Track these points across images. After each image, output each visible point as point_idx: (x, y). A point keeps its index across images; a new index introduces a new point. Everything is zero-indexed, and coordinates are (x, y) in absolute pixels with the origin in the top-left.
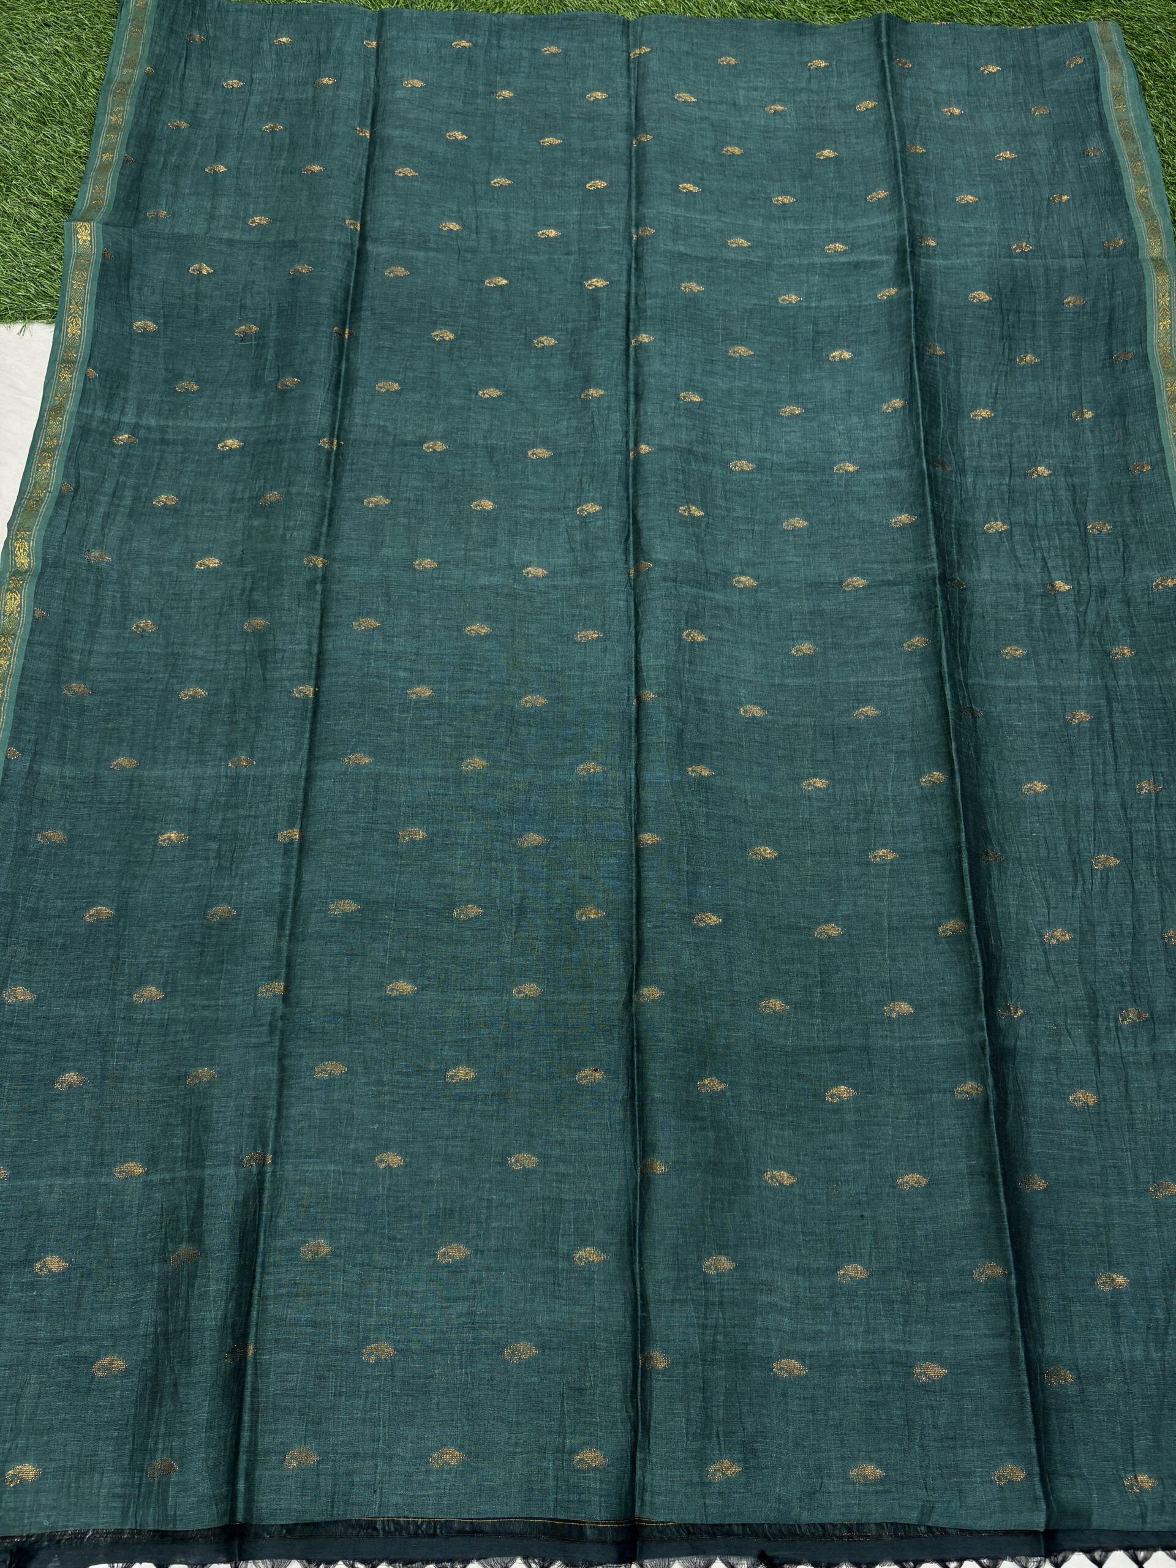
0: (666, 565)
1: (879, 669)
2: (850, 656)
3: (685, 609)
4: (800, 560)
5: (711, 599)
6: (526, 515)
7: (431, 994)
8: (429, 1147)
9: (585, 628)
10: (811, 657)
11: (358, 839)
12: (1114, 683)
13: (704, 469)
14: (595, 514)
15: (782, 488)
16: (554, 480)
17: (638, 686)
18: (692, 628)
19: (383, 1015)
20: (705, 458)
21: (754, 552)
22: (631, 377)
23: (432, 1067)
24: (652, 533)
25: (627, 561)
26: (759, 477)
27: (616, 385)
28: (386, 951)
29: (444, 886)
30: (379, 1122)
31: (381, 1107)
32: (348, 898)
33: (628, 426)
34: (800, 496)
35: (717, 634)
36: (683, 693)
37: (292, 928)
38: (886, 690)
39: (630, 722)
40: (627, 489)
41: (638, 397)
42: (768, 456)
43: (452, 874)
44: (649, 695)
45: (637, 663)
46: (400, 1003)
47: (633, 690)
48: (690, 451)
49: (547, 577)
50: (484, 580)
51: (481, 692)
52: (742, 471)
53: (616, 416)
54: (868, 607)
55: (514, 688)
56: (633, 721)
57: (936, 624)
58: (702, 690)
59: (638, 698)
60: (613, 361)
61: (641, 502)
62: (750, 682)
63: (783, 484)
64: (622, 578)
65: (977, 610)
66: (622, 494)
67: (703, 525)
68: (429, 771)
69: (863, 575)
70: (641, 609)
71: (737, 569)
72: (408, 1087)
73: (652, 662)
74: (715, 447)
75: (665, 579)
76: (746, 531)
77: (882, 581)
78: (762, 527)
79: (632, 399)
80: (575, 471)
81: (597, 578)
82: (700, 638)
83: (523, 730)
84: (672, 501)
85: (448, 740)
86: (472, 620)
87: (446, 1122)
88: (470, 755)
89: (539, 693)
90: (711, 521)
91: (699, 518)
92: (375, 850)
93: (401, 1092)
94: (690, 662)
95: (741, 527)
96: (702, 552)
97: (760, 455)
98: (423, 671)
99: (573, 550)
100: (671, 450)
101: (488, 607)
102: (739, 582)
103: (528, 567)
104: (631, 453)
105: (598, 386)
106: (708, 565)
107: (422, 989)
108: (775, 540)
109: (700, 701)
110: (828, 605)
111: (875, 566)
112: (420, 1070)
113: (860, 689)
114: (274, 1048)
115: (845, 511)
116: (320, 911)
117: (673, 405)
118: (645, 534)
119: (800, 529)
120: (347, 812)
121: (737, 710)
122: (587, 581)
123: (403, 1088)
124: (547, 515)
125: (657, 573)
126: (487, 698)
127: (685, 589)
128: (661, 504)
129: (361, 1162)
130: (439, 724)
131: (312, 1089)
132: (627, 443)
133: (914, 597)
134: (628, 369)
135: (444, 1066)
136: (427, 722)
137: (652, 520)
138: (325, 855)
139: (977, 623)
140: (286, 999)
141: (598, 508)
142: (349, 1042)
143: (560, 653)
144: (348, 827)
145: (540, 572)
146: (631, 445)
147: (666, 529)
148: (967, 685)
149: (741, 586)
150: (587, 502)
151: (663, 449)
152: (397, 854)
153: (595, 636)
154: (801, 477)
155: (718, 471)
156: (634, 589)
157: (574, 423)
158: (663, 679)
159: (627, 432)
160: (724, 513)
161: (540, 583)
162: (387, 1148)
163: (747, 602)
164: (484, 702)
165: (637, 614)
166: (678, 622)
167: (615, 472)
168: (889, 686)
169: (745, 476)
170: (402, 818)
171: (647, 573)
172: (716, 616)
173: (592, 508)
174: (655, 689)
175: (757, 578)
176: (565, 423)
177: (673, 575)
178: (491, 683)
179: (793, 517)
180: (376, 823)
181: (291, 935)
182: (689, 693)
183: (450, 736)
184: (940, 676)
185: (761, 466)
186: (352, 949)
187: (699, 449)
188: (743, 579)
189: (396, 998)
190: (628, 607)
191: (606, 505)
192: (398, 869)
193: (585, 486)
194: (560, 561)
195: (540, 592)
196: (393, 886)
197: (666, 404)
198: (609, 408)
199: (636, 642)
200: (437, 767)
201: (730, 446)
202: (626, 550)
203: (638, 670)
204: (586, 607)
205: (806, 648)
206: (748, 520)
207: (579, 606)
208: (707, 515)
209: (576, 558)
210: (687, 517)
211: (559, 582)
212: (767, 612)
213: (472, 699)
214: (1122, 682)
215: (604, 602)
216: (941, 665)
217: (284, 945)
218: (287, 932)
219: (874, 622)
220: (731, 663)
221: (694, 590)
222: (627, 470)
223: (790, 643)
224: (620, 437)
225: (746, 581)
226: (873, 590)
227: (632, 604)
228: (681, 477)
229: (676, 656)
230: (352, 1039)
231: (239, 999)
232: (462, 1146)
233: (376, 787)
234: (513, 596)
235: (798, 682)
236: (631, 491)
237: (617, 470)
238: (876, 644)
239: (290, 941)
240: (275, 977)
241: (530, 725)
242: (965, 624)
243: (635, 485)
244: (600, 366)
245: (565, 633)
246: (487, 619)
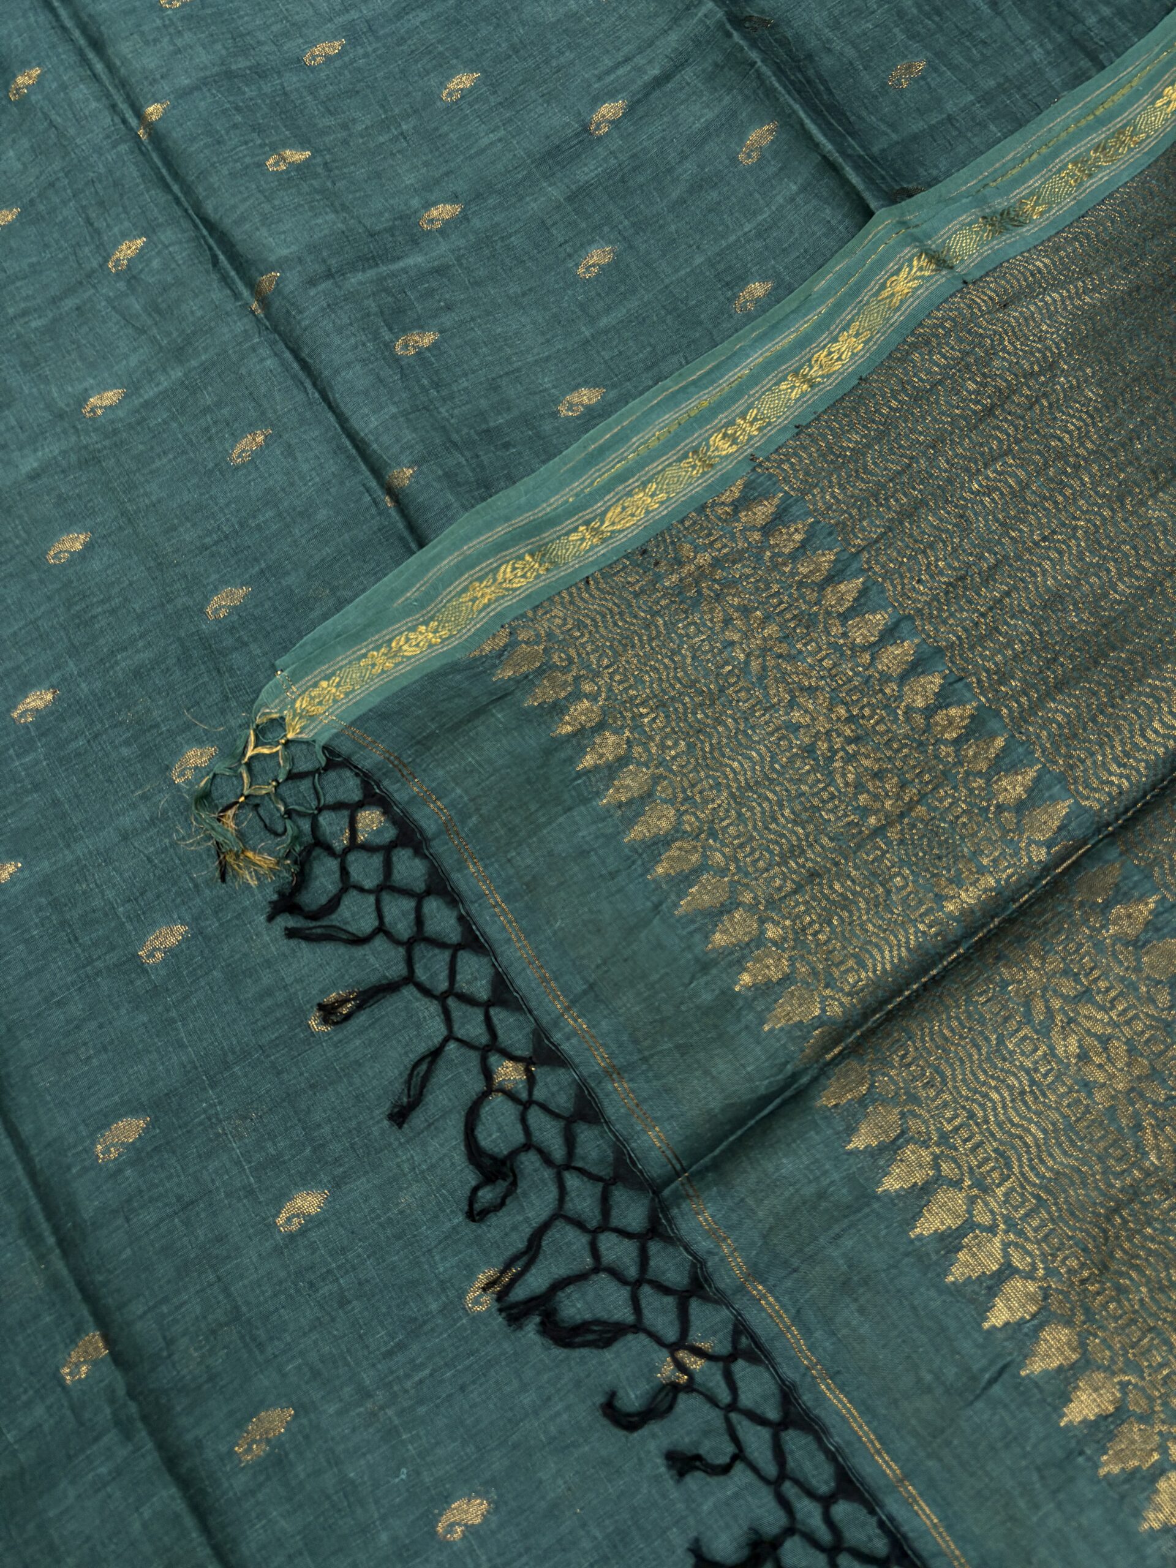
0: (300, 260)
1: (728, 220)
2: (673, 228)
3: (374, 309)
4: (502, 133)
5: (404, 270)
6: (33, 325)
7: (361, 1185)
8: (515, 1447)
9: (236, 438)
10: (615, 264)
11: (76, 1009)
12: (1080, 28)
13: (267, 89)
14: (141, 252)
15: (405, 47)
16: (47, 246)
17: (377, 471)
18: (405, 330)
19: (299, 1273)
20: (260, 73)
21: (426, 164)
22: (69, 23)
23: (434, 1307)
24: (247, 226)
25: (237, 296)
26: (360, 51)
27: (53, 47)
28: (238, 1163)
29: (269, 992)
30: (403, 1463)
31: (390, 1433)
32: (120, 1117)
33: (108, 96)
34: (440, 42)
35: (447, 320)
36: (455, 437)
37: (56, 1230)
38: (759, 244)
39: (401, 539)
40: (167, 188)
41: (98, 45)
42: (354, 14)
43: (268, 963)
44: (404, 475)
45: (352, 436)
46: (313, 1235)
47: (373, 484)
48: (229, 75)
49: (126, 396)
50: (29, 463)
51: (133, 641)
52: (329, 59)
53: (82, 92)
54: (650, 138)
55: (182, 601)
56: (406, 534)
57: (770, 92)
58: (482, 415)
59: (390, 490)
60: (24, 16)
61: (201, 191)
62: (548, 358)
63: (402, 41)
64: (241, 325)
65: (813, 43)
66: (163, 198)
67: (320, 170)
68: (126, 821)
69: (612, 96)
70: (305, 352)
71: (415, 202)
72: (418, 1368)
73: (374, 422)
74: (266, 48)
75: (312, 282)
76: (394, 140)
77: (645, 85)
78: (413, 121)
79: (91, 55)
80: (68, 211)
81: (206, 349)
82: (428, 339)
83: (237, 659)
84: (248, 160)
85: (125, 751)
86: (50, 536)
87: (516, 1384)
88: (177, 753)
89: (227, 583)
90: (328, 157)
91: (307, 163)
92: (117, 1008)
93: (408, 1384)
94: (437, 386)
95: (382, 139)
96: (344, 208)
97: (340, 20)
98: (18, 667)
99: (142, 331)
100: (197, 88)
101: (61, 500)
102: (431, 221)
103: (86, 400)
104: (141, 132)
105: (25, 65)
106: (368, 224)
107: (338, 1186)
108: (445, 128)
109: (489, 435)
110: (587, 171)
111: (621, 71)
112: (415, 1328)
113: (720, 267)
114: (151, 1457)
115: (523, 24)
116: (85, 1170)
117: (159, 22)
118: (238, 234)
119: (471, 91)
120: (29, 975)
121: (555, 414)
122: (194, 363)
123: (408, 1376)
124: (69, 303)
125: (293, 280)
126: (149, 645)
127: (355, 280)
128: (233, 175)
129: (417, 1554)
130: (96, 736)
131: (253, 1493)
132: (124, 121)
133: (710, 78)
134: (57, 16)
135: (452, 1293)
136: (73, 745)
137: (234, 207)
138: (34, 1071)
139: (827, 62)
140: (116, 1358)
141: (140, 242)
142: (268, 1361)
143: (222, 501)
144: (46, 1000)
145: (111, 397)
146: (133, 122)
147: (267, 207)
148: (873, 158)
149: (439, 225)
150: (116, 244)
151: (184, 94)
152: (156, 992)
153: (260, 439)
154: (424, 16)
155: (292, 80)
156: (275, 329)
157: (25, 143)
158: (408, 436)
159: (114, 107)
160: (342, 134)
161: (121, 413)
162: (446, 1500)
163: (462, 243)
164: (146, 655)
165: (305, 366)
166: (376, 337)
167: (132, 172)
168: (759, 235)
169: (338, 63)
170: (129, 927)
171: (278, 291)
172: (430, 293)
173: (128, 250)
174: (405, 458)
175: (454, 198)
176: (11, 153)
177: (320, 269)
178: (140, 618)
179: (449, 78)
180: (90, 961)
181: (60, 1242)
182: (465, 431)
183: (127, 743)
184: (830, 166)
185: (353, 35)
186: (179, 1198)
187: (241, 64)
188: (434, 213)
189: (303, 1231)
190: (283, 363)
191: (149, 230)
192: (174, 1013)
193: (100, 224)
194: (133, 361)
195: (131, 427)
196: (182, 1046)
197: (146, 28)
198: (63, 87)
199: (330, 407)
200: (134, 806)
201: (286, 34)
202: (225, 279)
203: (361, 447)
204: (219, 405)
205: (598, 256)
206: (384, 125)
207: (206, 410)
208: (316, 152)
209: (153, 340)
210: (287, 172)
211: (149, 392)
212: (502, 239)
213: (125, 662)
214: (1092, 20)
215: (241, 378)
216: (817, 145)
217: (59, 1266)
218: (51, 1240)
219: (672, 156)
220: (501, 349)
221: (371, 273)
222: (150, 161)
223: (570, 264)
224: (107, 119)
225: (443, 212)
226: (640, 111)
227: (287, 355)
228: (239, 118)
229: (408, 388)
230: (270, 1350)
231: (39, 1411)
232: (568, 1408)
233: (55, 904)
234: (90, 459)
235: (620, 313)
236: (176, 188)
237: (133, 168)
238: (697, 187)
239: (65, 1254)
240: (79, 1330)
241: (246, 644)
242: (811, 72)
243: (176, 176)
244: (10, 36)
245: (211, 465)
246: (71, 521)
